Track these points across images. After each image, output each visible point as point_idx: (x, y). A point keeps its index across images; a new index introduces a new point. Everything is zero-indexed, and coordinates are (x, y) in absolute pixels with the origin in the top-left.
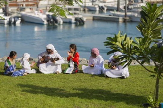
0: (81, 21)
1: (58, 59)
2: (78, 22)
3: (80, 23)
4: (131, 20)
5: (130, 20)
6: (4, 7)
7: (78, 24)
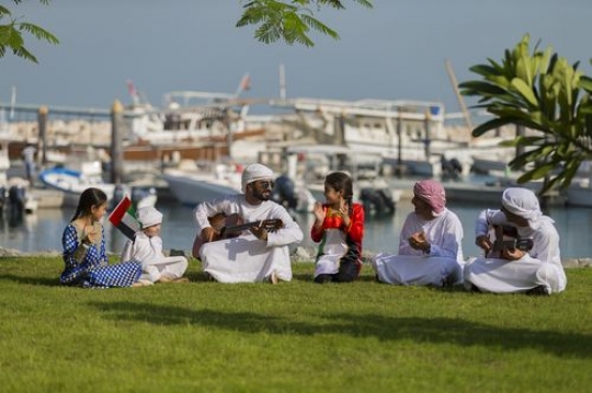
0: (381, 199)
1: (277, 224)
2: (372, 206)
3: (378, 208)
4: (566, 198)
5: (562, 200)
6: (107, 159)
7: (373, 212)
